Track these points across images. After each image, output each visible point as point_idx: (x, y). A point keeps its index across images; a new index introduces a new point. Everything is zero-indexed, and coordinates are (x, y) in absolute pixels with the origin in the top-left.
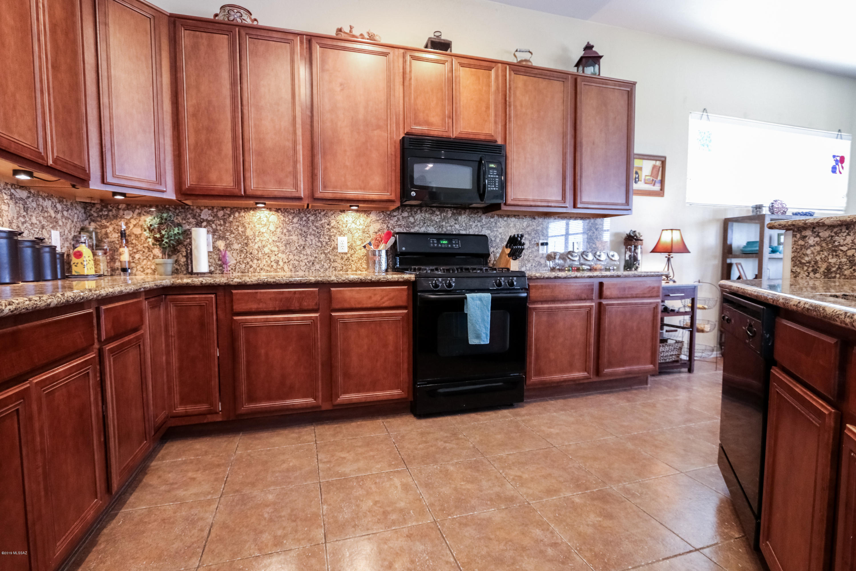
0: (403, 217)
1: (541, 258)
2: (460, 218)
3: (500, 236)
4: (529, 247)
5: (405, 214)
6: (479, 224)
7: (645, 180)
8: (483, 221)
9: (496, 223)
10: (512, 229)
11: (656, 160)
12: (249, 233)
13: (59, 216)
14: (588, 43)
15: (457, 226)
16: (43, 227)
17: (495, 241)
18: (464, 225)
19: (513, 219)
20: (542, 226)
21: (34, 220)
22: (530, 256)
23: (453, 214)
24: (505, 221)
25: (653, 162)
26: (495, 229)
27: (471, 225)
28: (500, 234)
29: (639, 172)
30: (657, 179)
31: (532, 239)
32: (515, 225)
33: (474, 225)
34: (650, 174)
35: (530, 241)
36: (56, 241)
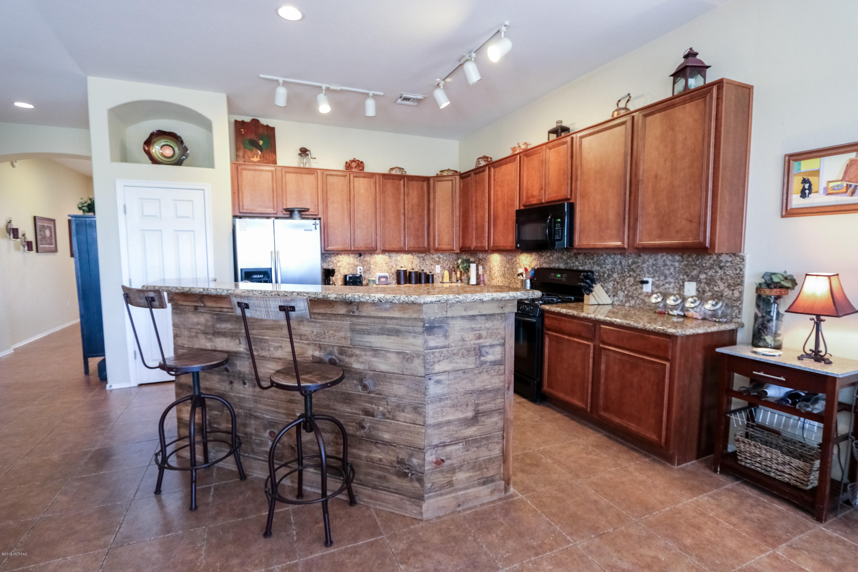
0: (548, 257)
1: (646, 296)
2: (579, 257)
3: (607, 272)
4: (633, 284)
5: (548, 254)
6: (592, 261)
7: (826, 189)
8: (595, 259)
9: (604, 261)
10: (618, 266)
12: (491, 266)
13: (441, 260)
14: (691, 49)
15: (577, 263)
16: (432, 265)
17: (603, 276)
18: (581, 262)
20: (647, 263)
21: (427, 263)
22: (635, 293)
24: (612, 258)
25: (849, 156)
26: (604, 266)
27: (586, 262)
28: (608, 270)
29: (812, 179)
31: (637, 277)
32: (621, 263)
33: (588, 262)
34: (841, 178)
35: (634, 278)
36: (438, 269)
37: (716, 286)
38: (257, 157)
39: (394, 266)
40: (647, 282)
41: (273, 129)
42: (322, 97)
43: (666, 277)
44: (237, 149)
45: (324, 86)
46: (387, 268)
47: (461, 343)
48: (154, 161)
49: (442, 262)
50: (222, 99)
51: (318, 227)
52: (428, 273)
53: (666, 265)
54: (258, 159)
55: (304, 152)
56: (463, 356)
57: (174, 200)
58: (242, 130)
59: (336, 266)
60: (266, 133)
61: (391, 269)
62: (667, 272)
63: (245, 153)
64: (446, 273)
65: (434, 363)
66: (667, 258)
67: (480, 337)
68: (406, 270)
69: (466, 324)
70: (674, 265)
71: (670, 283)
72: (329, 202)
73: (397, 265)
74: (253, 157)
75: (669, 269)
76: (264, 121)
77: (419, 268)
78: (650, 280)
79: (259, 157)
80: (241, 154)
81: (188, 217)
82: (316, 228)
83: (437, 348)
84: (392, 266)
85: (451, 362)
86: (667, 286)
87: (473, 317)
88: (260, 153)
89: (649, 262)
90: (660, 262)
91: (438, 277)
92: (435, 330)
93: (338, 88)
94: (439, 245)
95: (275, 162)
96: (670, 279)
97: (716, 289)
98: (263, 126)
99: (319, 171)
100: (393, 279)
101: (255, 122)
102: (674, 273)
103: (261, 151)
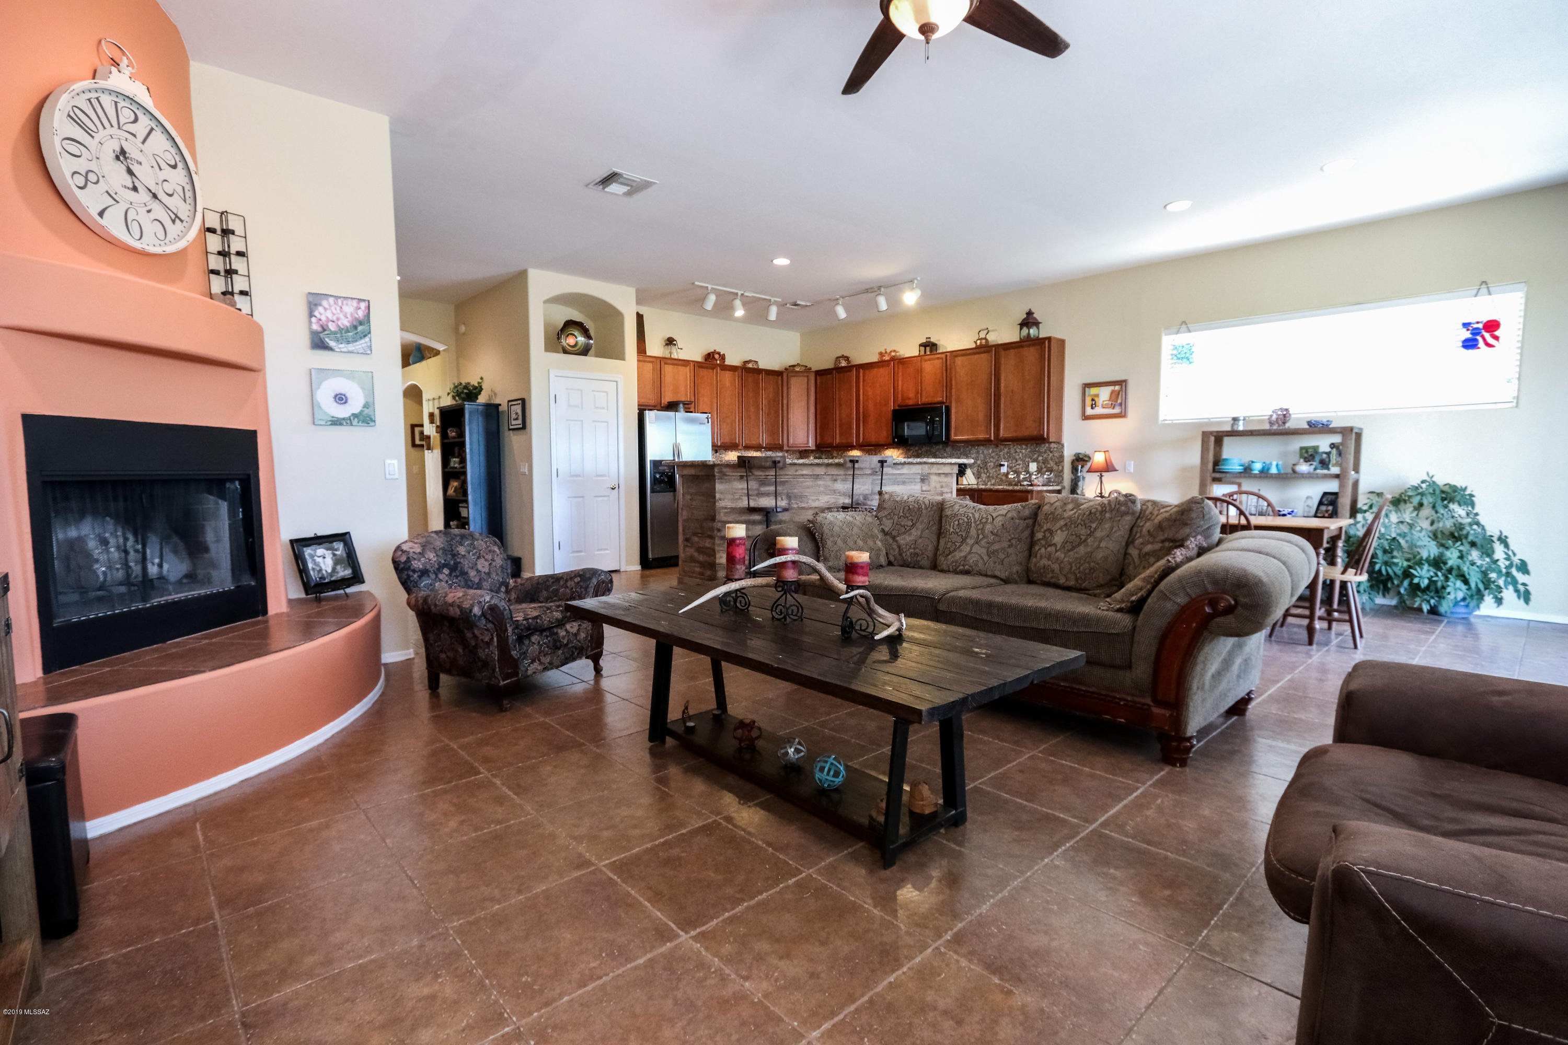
1: (1003, 476)
2: (947, 449)
4: (993, 468)
5: (917, 448)
6: (959, 452)
7: (1102, 405)
8: (961, 450)
9: (970, 451)
10: (981, 455)
11: (1115, 385)
14: (1030, 309)
15: (945, 454)
18: (949, 453)
19: (982, 448)
20: (1003, 451)
22: (994, 474)
23: (943, 447)
24: (976, 449)
25: (1112, 388)
26: (969, 455)
29: (1096, 399)
30: (1117, 401)
31: (996, 462)
32: (983, 452)
33: (955, 453)
35: (994, 463)
37: (1048, 464)
40: (1003, 465)
41: (642, 317)
42: (738, 303)
43: (1017, 461)
45: (740, 293)
48: (564, 350)
50: (631, 292)
51: (710, 421)
53: (1016, 452)
55: (671, 342)
57: (591, 390)
62: (1018, 457)
66: (1017, 447)
69: (937, 478)
70: (1022, 451)
71: (1019, 465)
72: (700, 395)
75: (1018, 455)
78: (1006, 464)
81: (603, 408)
82: (708, 422)
86: (1018, 467)
87: (940, 475)
90: (1012, 451)
93: (750, 295)
94: (794, 440)
95: (645, 352)
96: (1020, 462)
97: (1049, 466)
99: (691, 363)
102: (1022, 457)
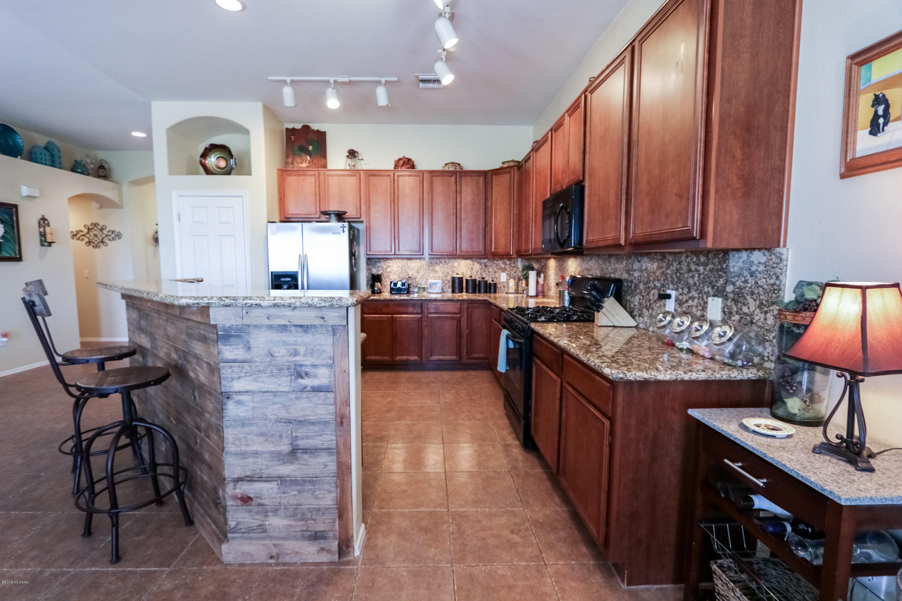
2: (611, 261)
3: (634, 281)
4: (657, 299)
6: (622, 266)
8: (624, 262)
9: (633, 265)
10: (644, 272)
12: (549, 273)
13: (508, 266)
15: (610, 269)
16: (496, 272)
17: (631, 287)
18: (613, 267)
20: (671, 268)
21: (490, 270)
24: (639, 262)
26: (632, 273)
27: (617, 268)
28: (635, 278)
29: (890, 94)
31: (661, 288)
33: (619, 267)
35: (659, 290)
36: (503, 277)
37: (745, 305)
38: (306, 163)
39: (451, 273)
40: (669, 297)
41: (324, 134)
42: (330, 91)
43: (689, 288)
44: (287, 156)
45: (332, 80)
46: (442, 275)
47: (268, 359)
48: (208, 172)
49: (508, 269)
51: (346, 230)
52: (490, 281)
53: (690, 270)
54: (307, 165)
55: (352, 154)
56: (272, 375)
57: (218, 207)
58: (293, 137)
59: (386, 272)
60: (316, 138)
61: (447, 276)
62: (691, 281)
63: (294, 159)
64: (512, 283)
65: (233, 379)
66: (691, 259)
67: (296, 353)
68: (462, 278)
69: (277, 336)
70: (699, 271)
71: (692, 298)
72: (372, 204)
73: (453, 272)
74: (302, 163)
75: (693, 277)
76: (315, 127)
77: (479, 276)
78: (673, 293)
79: (307, 162)
80: (290, 160)
81: (229, 223)
82: (344, 231)
83: (234, 361)
84: (448, 273)
85: (255, 380)
86: (690, 302)
87: (284, 328)
88: (309, 158)
89: (673, 266)
90: (684, 266)
91: (504, 286)
92: (232, 340)
93: (347, 80)
94: (495, 248)
95: (325, 166)
96: (694, 294)
97: (745, 309)
98: (314, 131)
99: (361, 172)
100: (449, 287)
101: (306, 128)
102: (698, 284)
103: (310, 157)
